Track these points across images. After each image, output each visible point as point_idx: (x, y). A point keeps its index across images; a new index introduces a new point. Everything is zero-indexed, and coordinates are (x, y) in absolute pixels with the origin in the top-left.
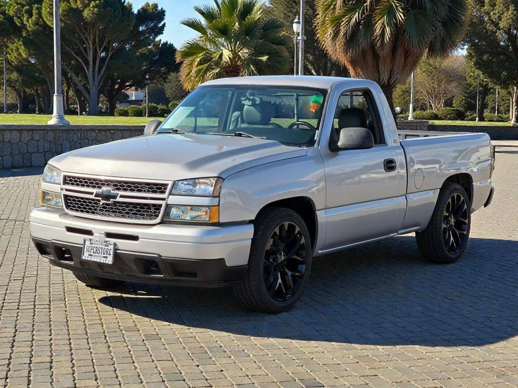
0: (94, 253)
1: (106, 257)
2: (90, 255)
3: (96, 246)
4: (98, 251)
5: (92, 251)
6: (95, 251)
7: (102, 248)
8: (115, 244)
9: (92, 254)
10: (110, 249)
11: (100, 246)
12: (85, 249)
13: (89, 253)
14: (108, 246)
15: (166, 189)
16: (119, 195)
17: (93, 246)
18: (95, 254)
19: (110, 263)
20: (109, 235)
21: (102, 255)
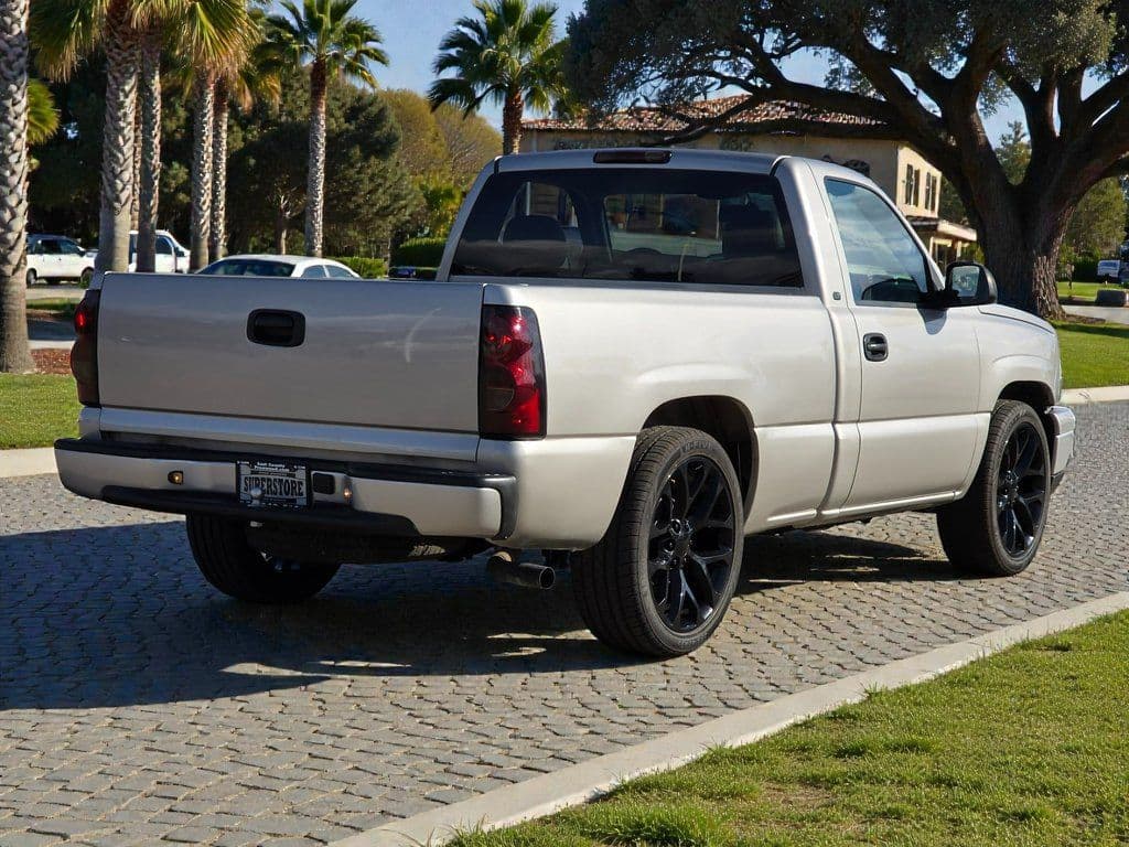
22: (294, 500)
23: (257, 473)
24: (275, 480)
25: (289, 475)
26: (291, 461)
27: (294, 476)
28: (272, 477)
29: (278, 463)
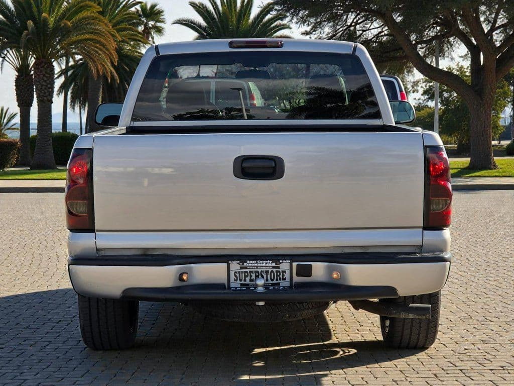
22: (279, 284)
23: (246, 268)
24: (262, 271)
25: (274, 267)
26: (277, 258)
27: (278, 267)
28: (259, 270)
29: (265, 260)
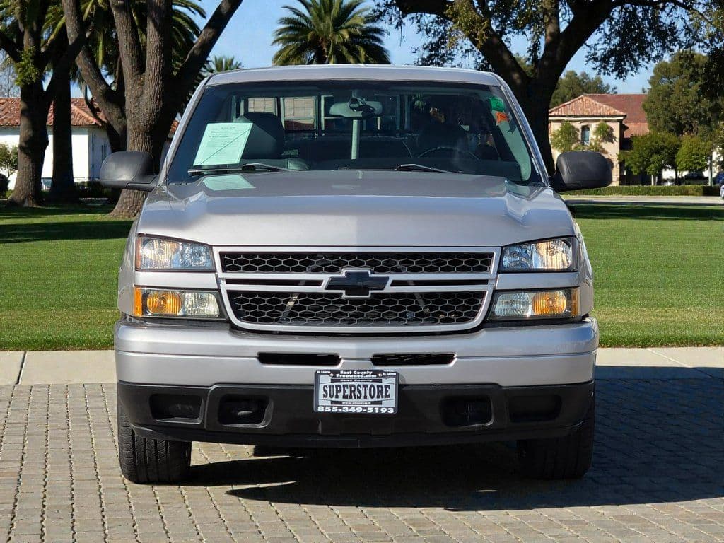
0: (345, 397)
1: (380, 403)
2: (333, 403)
3: (349, 383)
4: (357, 393)
5: (341, 395)
6: (348, 392)
7: (365, 386)
8: (397, 376)
9: (340, 399)
10: (387, 387)
11: (360, 383)
12: (321, 392)
13: (334, 399)
14: (380, 381)
15: (489, 263)
16: (389, 282)
17: (341, 384)
18: (349, 400)
19: (391, 411)
20: (379, 360)
21: (369, 399)
